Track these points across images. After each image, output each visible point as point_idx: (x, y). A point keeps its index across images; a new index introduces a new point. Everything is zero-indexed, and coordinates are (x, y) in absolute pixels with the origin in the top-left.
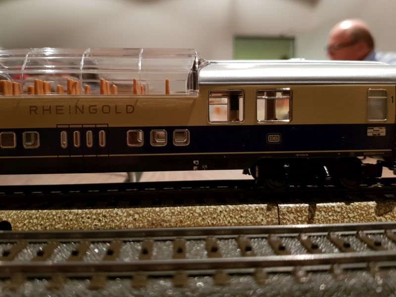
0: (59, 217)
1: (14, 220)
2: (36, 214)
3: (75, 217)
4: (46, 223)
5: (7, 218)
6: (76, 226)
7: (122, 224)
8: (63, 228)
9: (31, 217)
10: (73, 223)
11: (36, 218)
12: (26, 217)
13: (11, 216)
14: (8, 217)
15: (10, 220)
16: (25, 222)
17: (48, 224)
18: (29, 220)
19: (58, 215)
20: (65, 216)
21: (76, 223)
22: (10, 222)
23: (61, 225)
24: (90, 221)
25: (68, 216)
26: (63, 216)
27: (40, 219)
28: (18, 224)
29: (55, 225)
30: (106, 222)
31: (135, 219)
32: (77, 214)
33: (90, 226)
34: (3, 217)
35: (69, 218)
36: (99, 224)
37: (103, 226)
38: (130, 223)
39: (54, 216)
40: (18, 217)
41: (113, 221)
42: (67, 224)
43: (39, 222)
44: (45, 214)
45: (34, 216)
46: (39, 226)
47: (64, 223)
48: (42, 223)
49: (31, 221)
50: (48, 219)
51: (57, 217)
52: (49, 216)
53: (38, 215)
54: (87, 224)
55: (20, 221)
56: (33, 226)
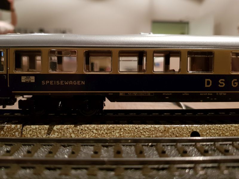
0: (226, 129)
1: (200, 130)
2: (212, 127)
3: (235, 128)
4: (219, 132)
5: (196, 130)
6: (237, 134)
8: (230, 135)
9: (210, 129)
10: (235, 132)
11: (213, 129)
12: (207, 129)
13: (198, 128)
14: (196, 128)
15: (198, 131)
16: (207, 132)
17: (221, 133)
18: (210, 130)
19: (226, 127)
20: (229, 128)
21: (236, 132)
22: (199, 132)
23: (228, 133)
25: (231, 128)
26: (228, 128)
27: (216, 130)
28: (203, 133)
29: (225, 133)
32: (236, 127)
34: (193, 129)
35: (232, 129)
39: (223, 128)
40: (202, 129)
43: (215, 132)
44: (217, 127)
45: (212, 128)
46: (216, 134)
47: (230, 132)
48: (217, 132)
50: (220, 130)
51: (225, 129)
52: (220, 128)
53: (214, 128)
55: (204, 131)
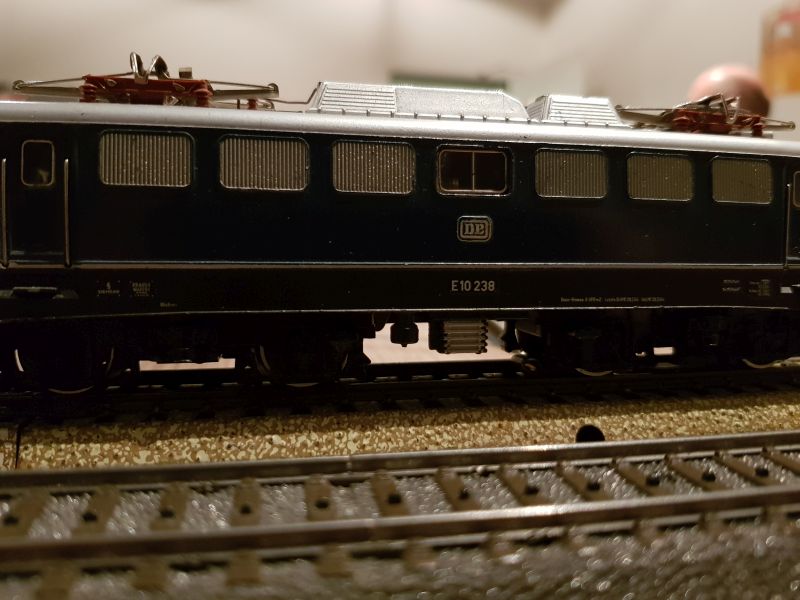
1: (604, 422)
6: (707, 429)
7: (775, 422)
8: (688, 433)
10: (702, 425)
11: (641, 416)
15: (598, 423)
18: (630, 421)
21: (706, 424)
22: (600, 427)
24: (725, 418)
27: (648, 419)
29: (675, 429)
30: (750, 419)
31: (791, 414)
33: (728, 428)
36: (740, 423)
37: (747, 427)
38: (786, 421)
41: (760, 418)
42: (694, 426)
43: (648, 424)
47: (688, 425)
49: (634, 423)
50: (661, 418)
54: (724, 425)
55: (615, 424)
56: (640, 433)
